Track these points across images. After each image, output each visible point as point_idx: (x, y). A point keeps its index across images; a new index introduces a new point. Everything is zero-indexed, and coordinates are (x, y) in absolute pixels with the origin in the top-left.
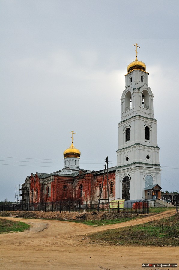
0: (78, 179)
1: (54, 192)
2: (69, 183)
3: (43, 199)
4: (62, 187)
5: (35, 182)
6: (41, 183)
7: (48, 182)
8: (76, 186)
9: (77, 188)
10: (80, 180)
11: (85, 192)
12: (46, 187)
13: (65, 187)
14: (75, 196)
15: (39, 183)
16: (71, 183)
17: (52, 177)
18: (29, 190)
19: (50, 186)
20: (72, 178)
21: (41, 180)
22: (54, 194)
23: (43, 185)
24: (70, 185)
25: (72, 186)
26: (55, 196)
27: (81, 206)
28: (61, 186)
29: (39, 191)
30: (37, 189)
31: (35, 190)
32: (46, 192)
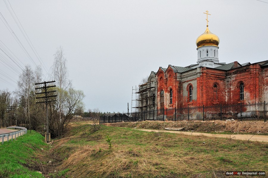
0: (234, 73)
1: (202, 93)
2: (221, 80)
3: (181, 104)
4: (211, 85)
5: (167, 79)
6: (178, 79)
7: (189, 78)
8: (231, 85)
9: (232, 87)
10: (239, 75)
11: (251, 92)
12: (185, 85)
13: (215, 85)
14: (230, 99)
15: (174, 80)
16: (223, 79)
17: (199, 70)
18: (156, 91)
19: (194, 84)
20: (224, 72)
21: (178, 75)
22: (202, 96)
23: (181, 83)
24: (222, 82)
25: (225, 84)
26: (205, 99)
27: (244, 114)
28: (211, 83)
29: (175, 91)
30: (171, 89)
31: (167, 91)
32: (185, 93)
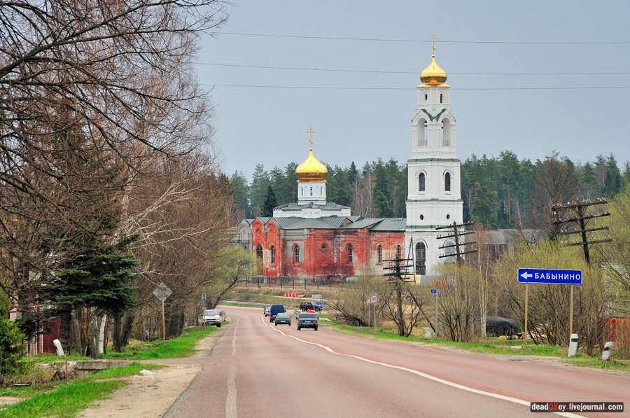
0: (343, 234)
1: (310, 256)
2: (329, 239)
3: (286, 265)
4: (320, 246)
5: (267, 233)
6: (282, 237)
7: (295, 238)
8: (339, 245)
9: (341, 248)
10: (348, 236)
11: (359, 256)
12: (290, 244)
13: (324, 247)
14: (339, 260)
15: (277, 237)
16: (331, 239)
17: (306, 232)
18: (251, 245)
19: (301, 245)
20: (333, 231)
21: (282, 232)
22: (310, 259)
23: (285, 241)
24: (330, 242)
25: (333, 244)
26: (312, 262)
28: (320, 244)
29: (278, 250)
30: (273, 247)
31: (266, 247)
32: (290, 253)
